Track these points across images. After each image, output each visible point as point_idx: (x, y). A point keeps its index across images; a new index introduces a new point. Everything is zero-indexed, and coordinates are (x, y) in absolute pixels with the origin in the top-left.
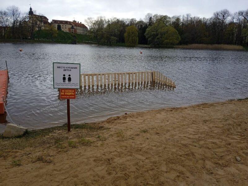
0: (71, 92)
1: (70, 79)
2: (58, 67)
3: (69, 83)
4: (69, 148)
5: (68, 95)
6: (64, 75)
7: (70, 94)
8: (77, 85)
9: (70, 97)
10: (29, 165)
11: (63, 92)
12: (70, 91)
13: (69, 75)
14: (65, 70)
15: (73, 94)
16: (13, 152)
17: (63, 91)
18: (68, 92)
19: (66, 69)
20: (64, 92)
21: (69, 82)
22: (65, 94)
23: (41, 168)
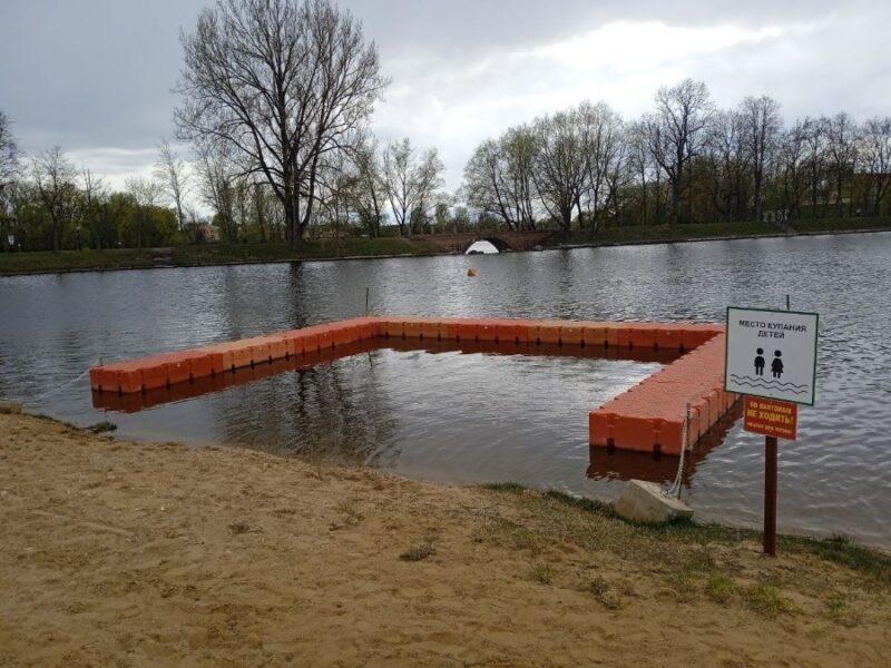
0: (778, 413)
1: (777, 367)
2: (742, 323)
3: (776, 379)
4: (701, 596)
5: (772, 424)
6: (760, 351)
7: (776, 418)
8: (802, 389)
9: (777, 429)
10: (567, 591)
11: (753, 408)
12: (779, 409)
13: (778, 353)
14: (762, 334)
15: (787, 421)
16: (562, 547)
17: (754, 405)
18: (769, 411)
19: (766, 329)
20: (758, 410)
21: (775, 376)
22: (761, 416)
23: (574, 609)
